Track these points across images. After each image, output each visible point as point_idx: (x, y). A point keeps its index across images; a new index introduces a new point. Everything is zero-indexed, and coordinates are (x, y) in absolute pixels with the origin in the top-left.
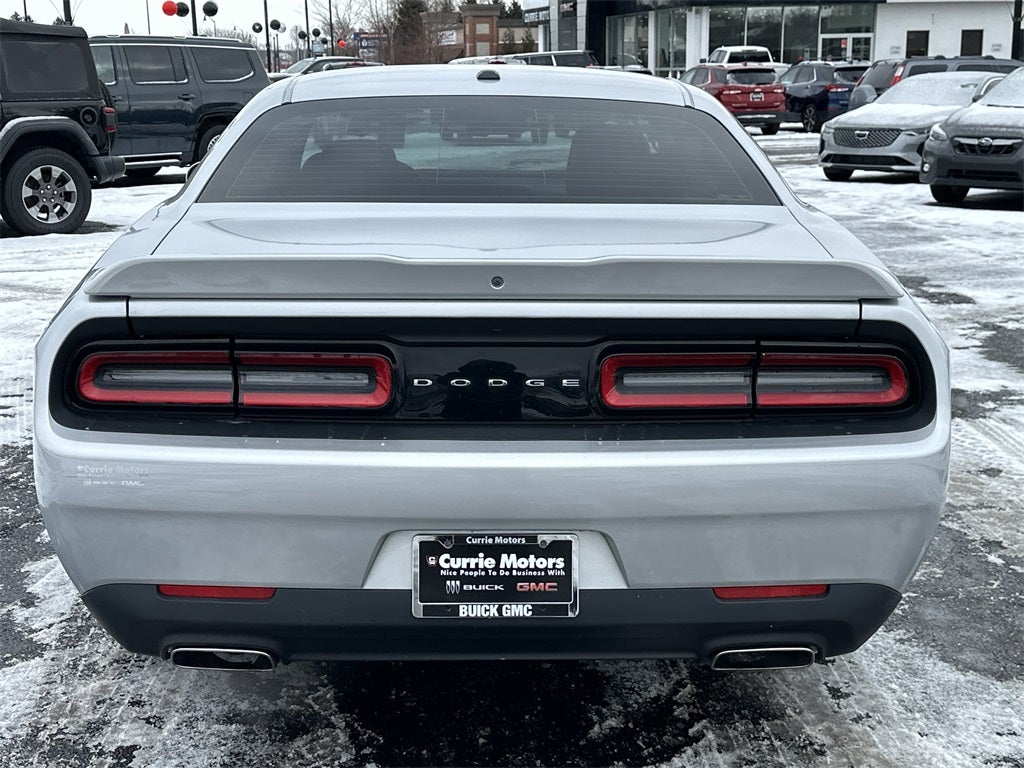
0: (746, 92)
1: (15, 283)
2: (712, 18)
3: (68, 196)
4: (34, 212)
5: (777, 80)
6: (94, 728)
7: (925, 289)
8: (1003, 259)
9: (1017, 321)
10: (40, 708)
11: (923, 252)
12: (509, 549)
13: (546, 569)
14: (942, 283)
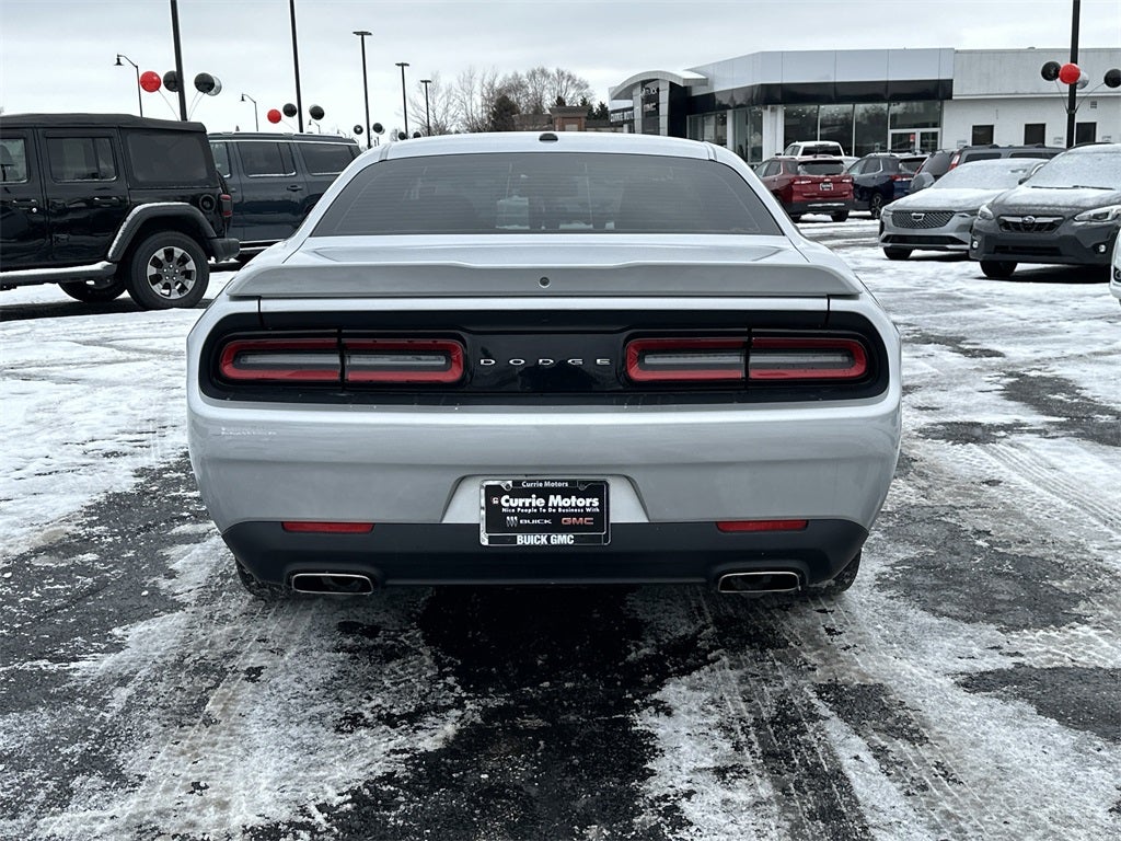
0: (816, 182)
1: (142, 348)
2: (787, 116)
3: (188, 274)
4: (158, 289)
5: (845, 171)
6: (229, 656)
7: (961, 346)
8: (1038, 322)
9: (1040, 370)
10: (184, 643)
11: (965, 317)
12: (555, 492)
13: (584, 507)
14: (978, 341)
